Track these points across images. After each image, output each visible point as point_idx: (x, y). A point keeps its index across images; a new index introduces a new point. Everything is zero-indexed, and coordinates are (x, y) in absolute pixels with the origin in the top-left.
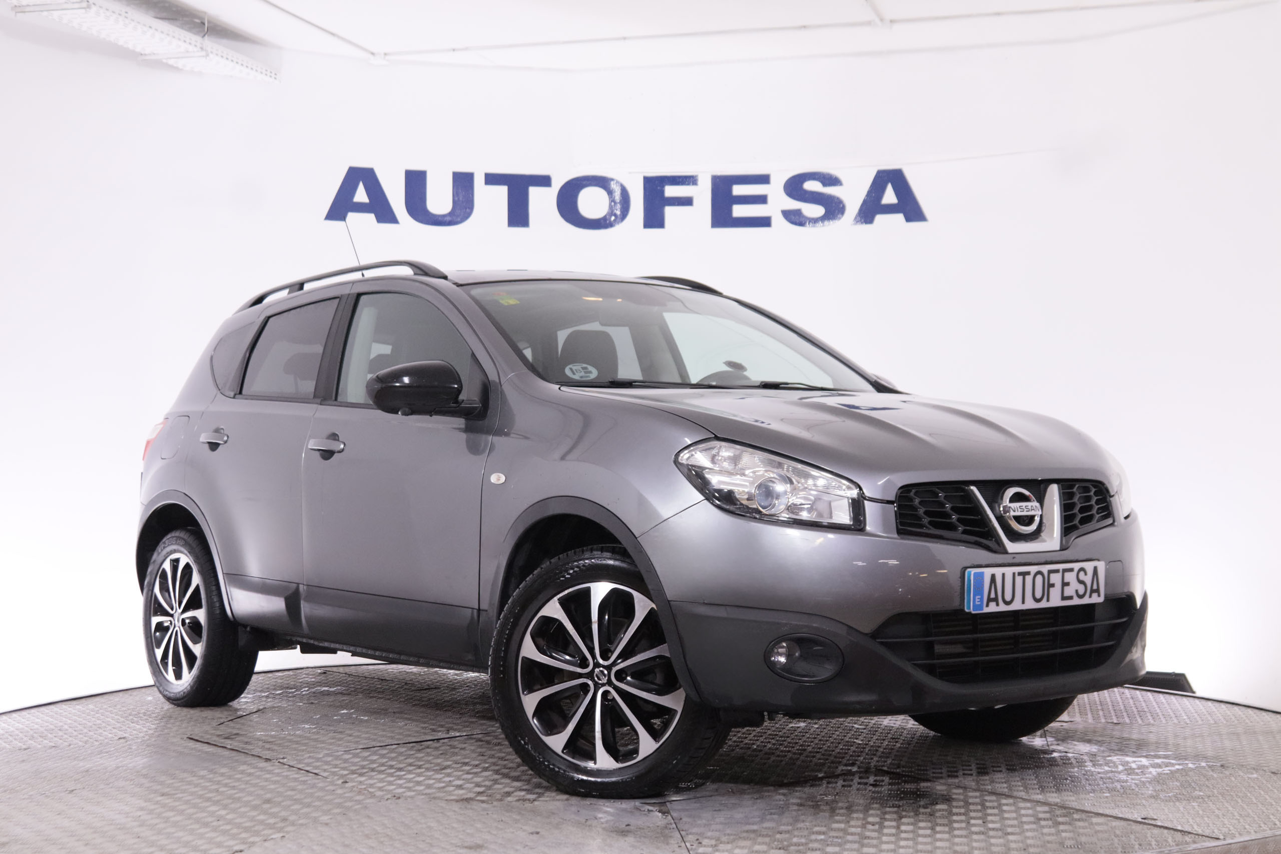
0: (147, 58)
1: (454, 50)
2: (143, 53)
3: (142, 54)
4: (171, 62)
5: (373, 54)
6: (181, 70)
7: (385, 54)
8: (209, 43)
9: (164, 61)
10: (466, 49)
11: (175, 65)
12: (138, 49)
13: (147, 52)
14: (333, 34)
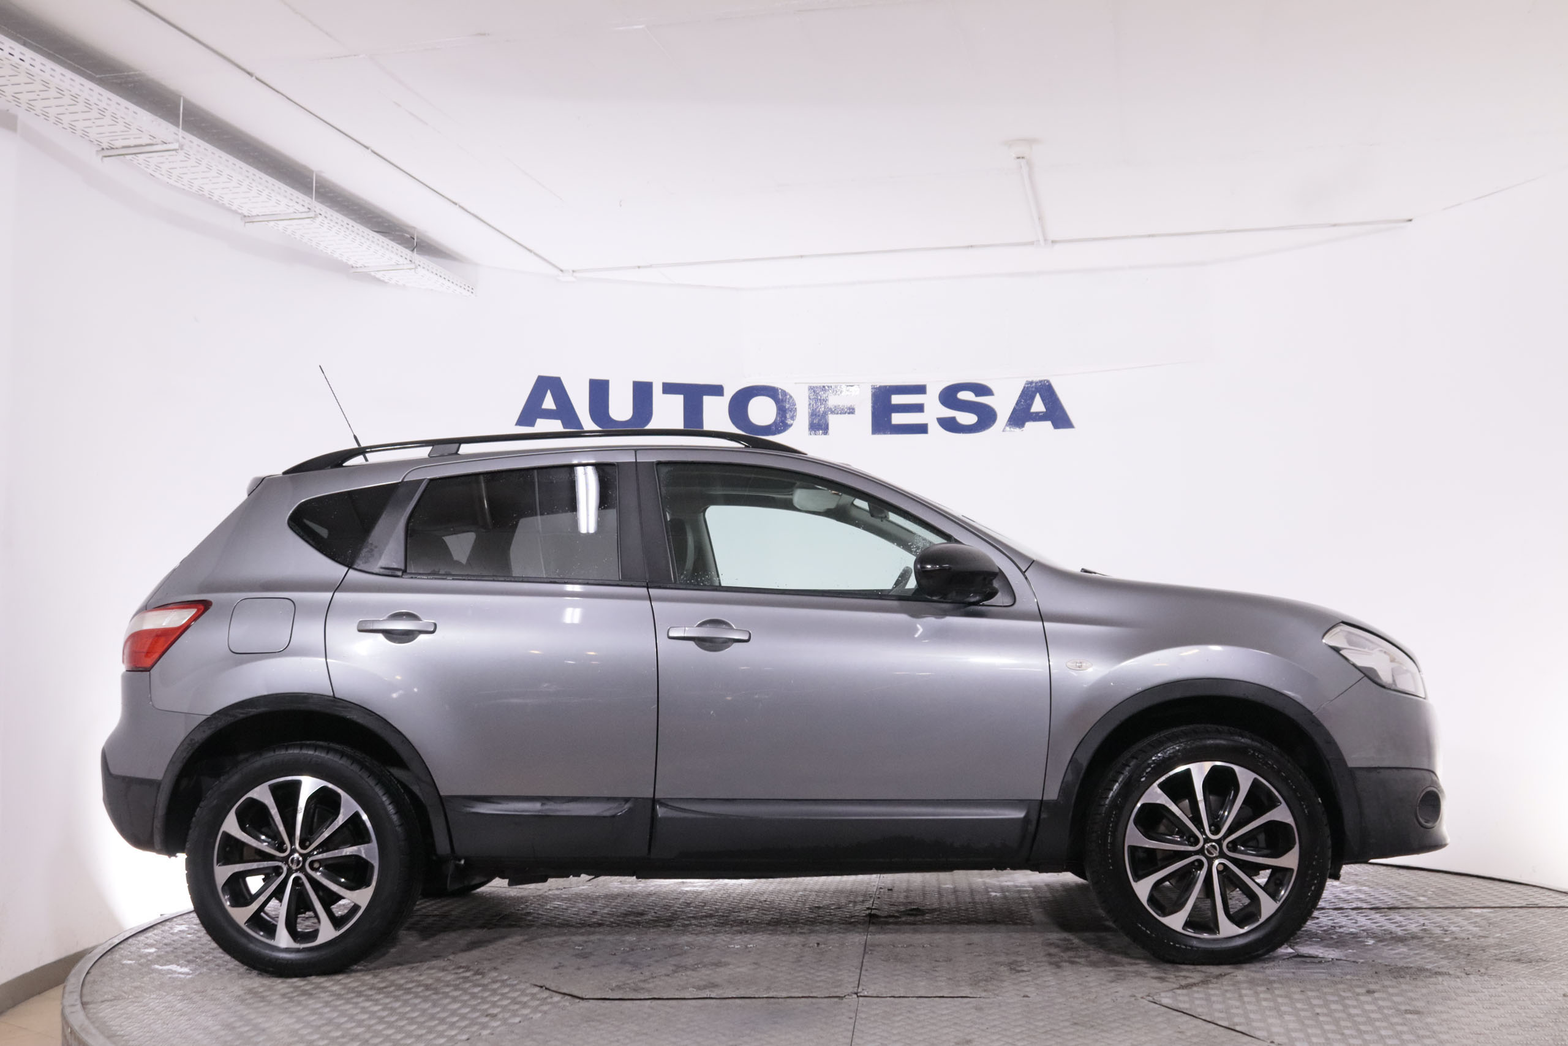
0: (359, 270)
1: (639, 267)
2: (354, 265)
3: (353, 267)
4: (379, 275)
5: (562, 271)
6: (386, 283)
7: (573, 271)
8: (416, 257)
9: (373, 274)
10: (651, 266)
11: (382, 279)
12: (350, 263)
13: (359, 265)
14: (530, 251)
